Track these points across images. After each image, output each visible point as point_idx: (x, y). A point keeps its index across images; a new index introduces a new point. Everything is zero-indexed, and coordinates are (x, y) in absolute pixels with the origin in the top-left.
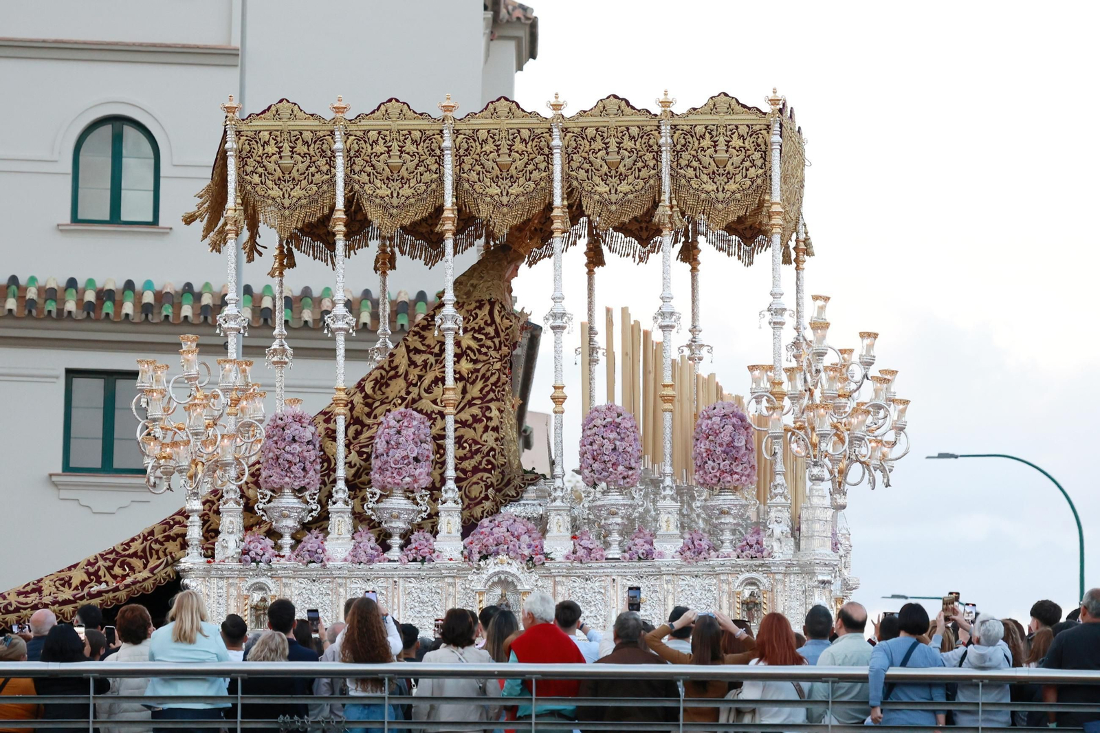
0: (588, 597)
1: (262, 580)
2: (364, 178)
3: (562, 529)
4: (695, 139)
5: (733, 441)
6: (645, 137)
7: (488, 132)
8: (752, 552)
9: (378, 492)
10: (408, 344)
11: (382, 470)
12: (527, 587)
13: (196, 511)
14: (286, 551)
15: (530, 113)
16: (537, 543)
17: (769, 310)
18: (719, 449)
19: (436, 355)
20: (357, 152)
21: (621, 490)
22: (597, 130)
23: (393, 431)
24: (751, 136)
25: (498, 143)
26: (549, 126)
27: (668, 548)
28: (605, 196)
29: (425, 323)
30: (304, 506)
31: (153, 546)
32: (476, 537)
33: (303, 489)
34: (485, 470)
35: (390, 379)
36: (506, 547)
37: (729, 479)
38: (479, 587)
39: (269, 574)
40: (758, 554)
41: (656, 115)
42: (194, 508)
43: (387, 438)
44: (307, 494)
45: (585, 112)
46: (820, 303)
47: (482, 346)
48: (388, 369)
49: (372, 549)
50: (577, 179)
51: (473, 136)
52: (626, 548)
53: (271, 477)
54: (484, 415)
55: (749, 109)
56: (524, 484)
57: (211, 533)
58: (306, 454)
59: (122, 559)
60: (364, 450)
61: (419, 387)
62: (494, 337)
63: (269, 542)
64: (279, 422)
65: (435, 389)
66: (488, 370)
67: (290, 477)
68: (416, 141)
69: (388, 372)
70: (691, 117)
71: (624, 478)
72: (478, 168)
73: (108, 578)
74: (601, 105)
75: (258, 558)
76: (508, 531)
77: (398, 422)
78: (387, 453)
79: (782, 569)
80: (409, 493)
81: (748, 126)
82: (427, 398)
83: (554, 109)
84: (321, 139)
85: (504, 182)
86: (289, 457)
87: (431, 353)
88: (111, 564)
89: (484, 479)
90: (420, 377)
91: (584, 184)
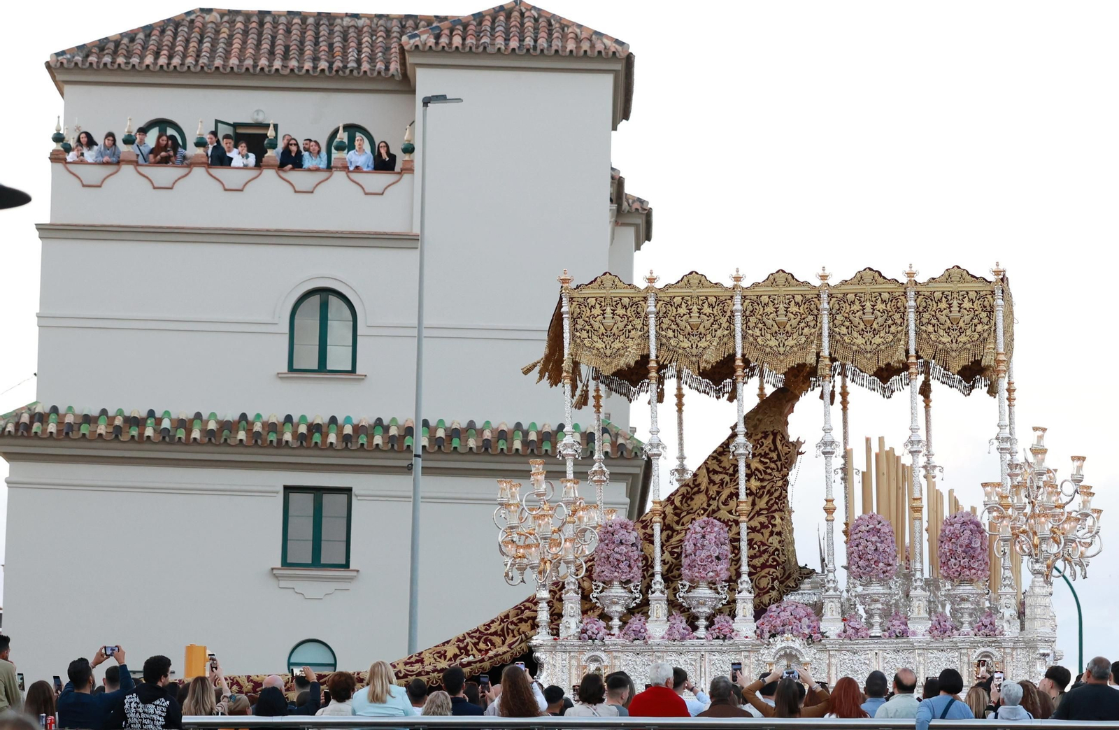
0: (856, 667)
1: (597, 653)
2: (670, 333)
3: (834, 613)
4: (934, 302)
5: (971, 543)
6: (894, 301)
7: (769, 297)
8: (987, 631)
9: (688, 584)
10: (708, 466)
11: (691, 567)
12: (808, 659)
13: (544, 599)
14: (616, 631)
15: (803, 283)
16: (815, 624)
17: (997, 438)
18: (960, 550)
19: (731, 475)
20: (665, 313)
21: (880, 581)
22: (856, 295)
23: (699, 536)
24: (978, 299)
25: (777, 306)
26: (818, 293)
27: (920, 628)
28: (862, 346)
29: (721, 449)
30: (630, 595)
31: (510, 626)
32: (766, 619)
33: (628, 582)
34: (771, 566)
35: (694, 494)
36: (790, 627)
37: (968, 573)
38: (769, 659)
39: (603, 649)
40: (991, 633)
41: (903, 284)
42: (543, 597)
43: (694, 541)
44: (631, 585)
45: (846, 281)
46: (1039, 433)
47: (767, 468)
48: (692, 486)
49: (684, 629)
50: (840, 333)
51: (757, 301)
52: (886, 628)
53: (603, 572)
54: (770, 523)
55: (977, 278)
56: (802, 577)
57: (556, 616)
58: (631, 554)
59: (485, 637)
60: (675, 550)
61: (718, 501)
62: (777, 461)
63: (602, 623)
64: (610, 529)
65: (731, 502)
66: (772, 487)
67: (618, 572)
68: (712, 305)
69: (692, 489)
70: (930, 285)
71: (884, 572)
72: (760, 325)
73: (475, 651)
74: (859, 275)
75: (594, 636)
76: (792, 614)
77: (703, 528)
78: (695, 553)
79: (1011, 644)
80: (712, 585)
81: (976, 292)
82: (724, 509)
83: (822, 279)
84: (636, 304)
85: (782, 336)
86: (618, 556)
87: (727, 474)
88: (477, 641)
89: (771, 573)
90: (718, 493)
91: (845, 338)
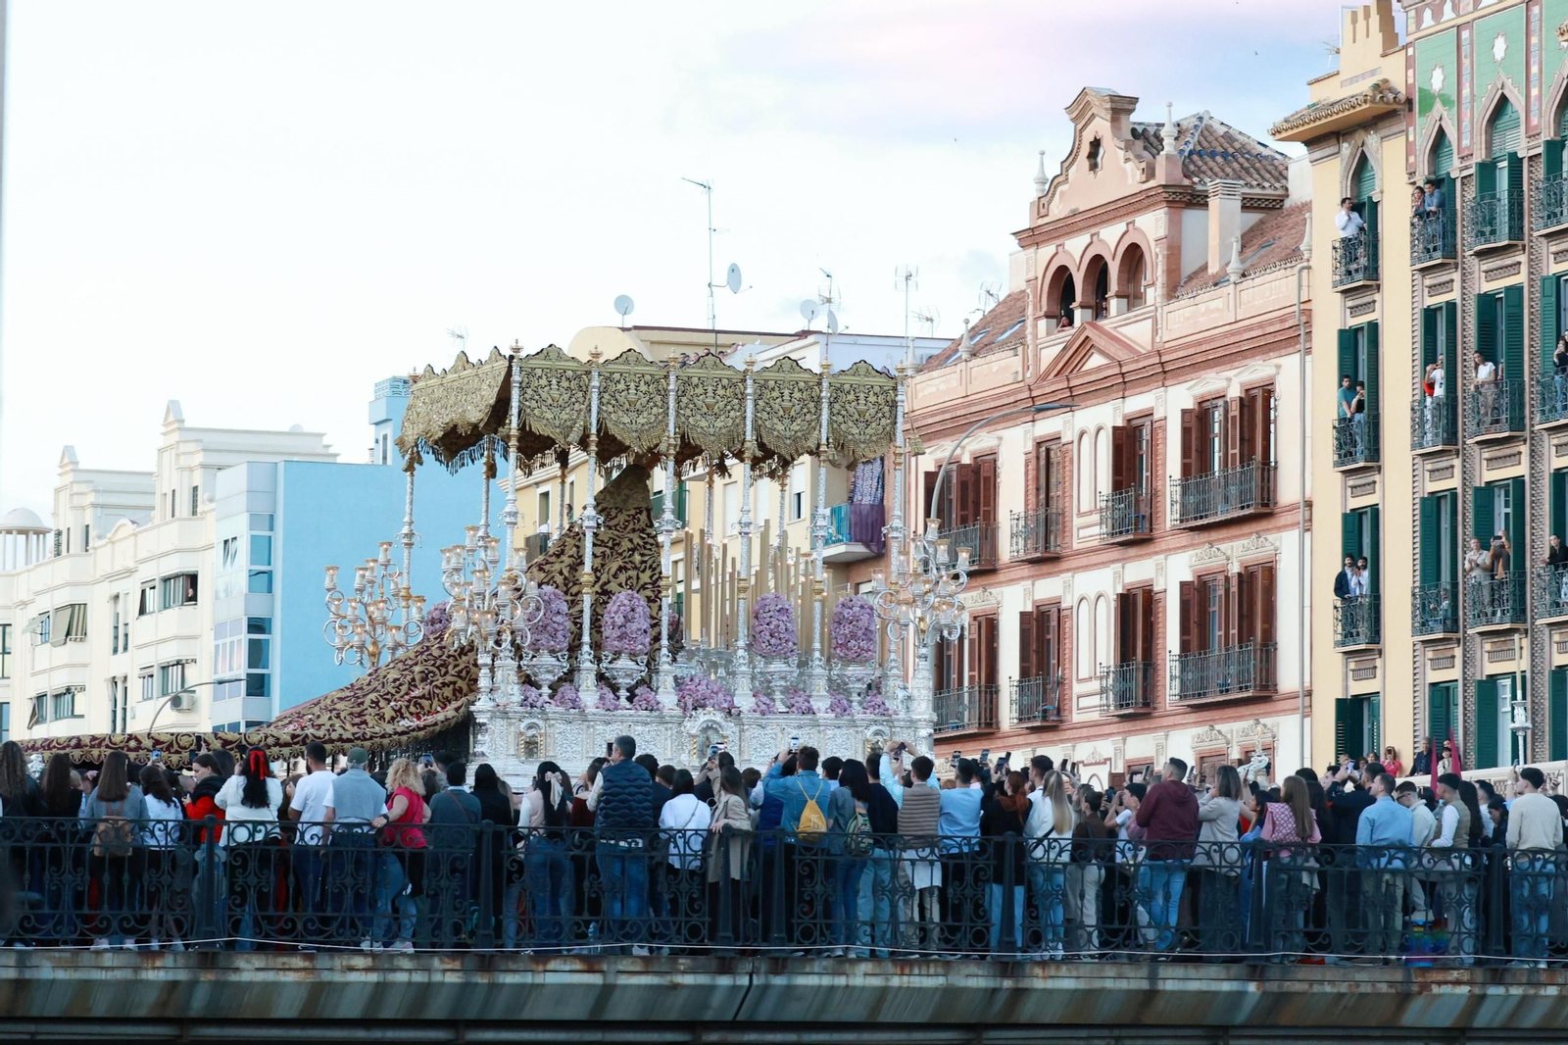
1: (535, 720)
2: (611, 409)
4: (844, 393)
6: (809, 390)
7: (699, 379)
9: (610, 655)
12: (727, 732)
13: (486, 665)
15: (728, 367)
16: (731, 699)
18: (860, 633)
20: (606, 388)
21: (781, 660)
22: (775, 382)
24: (883, 394)
25: (706, 388)
26: (743, 377)
27: (821, 702)
28: (781, 433)
30: (558, 664)
32: (687, 693)
33: (557, 650)
38: (693, 732)
41: (816, 374)
42: (485, 663)
44: (559, 654)
45: (768, 368)
49: (611, 698)
50: (762, 419)
51: (689, 381)
52: (789, 704)
54: (657, 596)
55: (882, 373)
68: (647, 383)
70: (840, 378)
73: (408, 715)
74: (778, 363)
75: (534, 704)
80: (633, 656)
81: (880, 386)
83: (747, 365)
84: (580, 377)
85: (711, 418)
86: (556, 625)
90: (603, 565)
91: (766, 424)
